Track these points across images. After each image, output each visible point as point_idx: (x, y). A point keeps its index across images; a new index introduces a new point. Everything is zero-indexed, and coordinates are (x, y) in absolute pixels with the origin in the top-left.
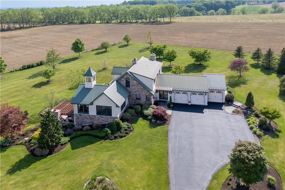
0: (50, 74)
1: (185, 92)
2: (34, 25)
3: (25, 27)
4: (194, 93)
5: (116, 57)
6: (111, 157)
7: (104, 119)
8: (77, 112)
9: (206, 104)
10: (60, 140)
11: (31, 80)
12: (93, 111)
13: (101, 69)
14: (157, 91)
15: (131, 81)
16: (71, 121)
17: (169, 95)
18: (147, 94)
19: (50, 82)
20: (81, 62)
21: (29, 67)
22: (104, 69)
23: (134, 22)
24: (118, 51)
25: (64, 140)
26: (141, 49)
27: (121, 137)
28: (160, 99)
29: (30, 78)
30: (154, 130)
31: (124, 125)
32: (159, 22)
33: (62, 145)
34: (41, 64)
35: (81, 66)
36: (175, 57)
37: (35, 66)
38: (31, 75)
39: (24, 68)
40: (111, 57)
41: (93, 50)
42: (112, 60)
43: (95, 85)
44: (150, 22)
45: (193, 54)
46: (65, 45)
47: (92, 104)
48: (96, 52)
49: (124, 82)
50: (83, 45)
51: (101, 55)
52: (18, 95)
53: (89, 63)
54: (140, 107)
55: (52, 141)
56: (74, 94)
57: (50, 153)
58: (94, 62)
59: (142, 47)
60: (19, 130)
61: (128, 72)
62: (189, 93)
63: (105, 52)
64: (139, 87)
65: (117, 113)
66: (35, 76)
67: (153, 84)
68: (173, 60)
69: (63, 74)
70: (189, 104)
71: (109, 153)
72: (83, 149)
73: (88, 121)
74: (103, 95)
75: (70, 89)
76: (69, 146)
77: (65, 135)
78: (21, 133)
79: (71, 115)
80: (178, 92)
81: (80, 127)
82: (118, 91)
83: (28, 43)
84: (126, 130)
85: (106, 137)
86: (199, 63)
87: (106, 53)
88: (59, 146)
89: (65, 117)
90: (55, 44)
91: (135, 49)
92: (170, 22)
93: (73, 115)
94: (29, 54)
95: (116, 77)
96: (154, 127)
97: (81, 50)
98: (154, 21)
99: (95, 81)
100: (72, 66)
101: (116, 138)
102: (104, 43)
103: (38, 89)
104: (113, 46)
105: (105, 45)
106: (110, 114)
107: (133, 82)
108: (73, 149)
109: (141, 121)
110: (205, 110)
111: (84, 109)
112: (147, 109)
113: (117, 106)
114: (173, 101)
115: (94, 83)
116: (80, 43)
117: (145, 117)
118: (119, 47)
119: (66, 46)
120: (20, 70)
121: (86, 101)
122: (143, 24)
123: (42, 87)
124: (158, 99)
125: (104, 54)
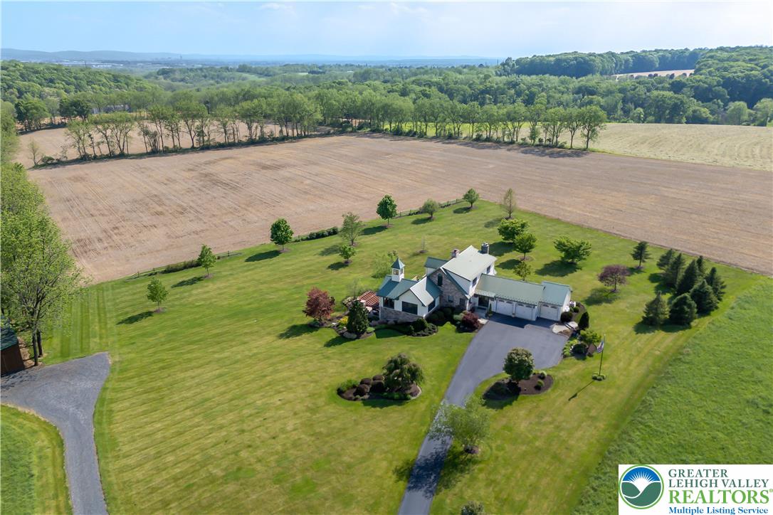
0: (350, 253)
1: (510, 302)
2: (306, 133)
3: (291, 138)
4: (521, 304)
5: (445, 232)
6: (411, 349)
7: (409, 317)
8: (382, 305)
9: (534, 319)
10: (366, 328)
11: (325, 258)
12: (398, 306)
13: (418, 251)
14: (475, 295)
15: (444, 279)
16: (375, 314)
17: (490, 302)
18: (462, 297)
19: (349, 264)
20: (390, 236)
21: (320, 236)
22: (422, 252)
23: (505, 142)
24: (451, 220)
25: (370, 329)
26: (491, 220)
27: (424, 335)
28: (479, 305)
29: (323, 254)
30: (459, 335)
31: (429, 325)
32: (559, 148)
33: (368, 333)
34: (334, 232)
35: (390, 243)
36: (531, 247)
37: (326, 236)
38: (322, 250)
39: (312, 237)
40: (436, 232)
41: (410, 215)
42: (437, 237)
43: (403, 279)
44: (542, 145)
45: (560, 246)
46: (366, 196)
47: (397, 299)
48: (414, 218)
49: (436, 280)
50: (395, 206)
51: (422, 225)
52: (314, 277)
53: (402, 238)
54: (450, 311)
55: (359, 328)
56: (380, 284)
57: (358, 338)
58: (409, 237)
59: (494, 216)
60: (328, 314)
61: (441, 268)
62: (515, 303)
63: (429, 219)
64: (453, 287)
65: (423, 313)
66: (328, 252)
67: (471, 286)
68: (528, 252)
69: (365, 254)
70: (513, 316)
71: (410, 346)
72: (387, 339)
73: (394, 316)
74: (409, 292)
75: (374, 277)
76: (374, 335)
77: (370, 326)
78: (329, 318)
79: (375, 307)
80: (502, 300)
81: (385, 321)
82: (427, 289)
83: (307, 185)
84: (430, 330)
85: (409, 333)
86: (570, 261)
87: (430, 223)
88: (365, 334)
89: (370, 309)
90: (349, 191)
91: (481, 220)
92: (585, 150)
93: (378, 308)
94: (312, 211)
95: (430, 271)
96: (460, 332)
97: (391, 214)
98: (551, 143)
99: (403, 274)
100: (377, 241)
101: (418, 335)
102: (429, 205)
103: (335, 272)
104: (446, 208)
105: (430, 209)
106: (416, 313)
107: (446, 281)
108: (378, 337)
109: (448, 325)
110: (528, 326)
111: (389, 303)
112: (458, 314)
113: (423, 305)
114: (492, 310)
115: (402, 276)
116: (391, 204)
117: (454, 322)
118: (456, 212)
119: (368, 200)
120: (307, 239)
121: (391, 295)
122: (523, 152)
123: (340, 269)
124: (477, 305)
125: (426, 224)
